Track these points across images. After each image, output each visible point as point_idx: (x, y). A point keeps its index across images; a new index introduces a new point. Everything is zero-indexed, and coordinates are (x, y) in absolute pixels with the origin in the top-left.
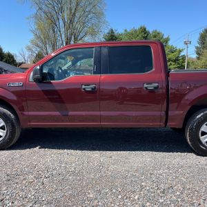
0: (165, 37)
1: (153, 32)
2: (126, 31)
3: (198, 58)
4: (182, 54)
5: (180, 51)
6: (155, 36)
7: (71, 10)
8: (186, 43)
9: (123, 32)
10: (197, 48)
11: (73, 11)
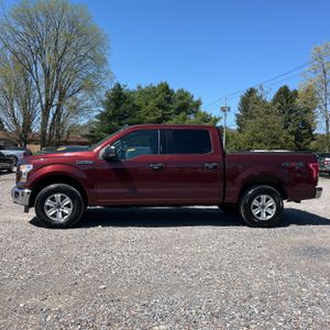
0: (195, 99)
1: (179, 91)
2: (139, 87)
3: (240, 131)
4: (218, 124)
5: (216, 120)
6: (181, 98)
7: (56, 50)
8: (223, 110)
9: (135, 88)
10: (237, 116)
11: (60, 53)
